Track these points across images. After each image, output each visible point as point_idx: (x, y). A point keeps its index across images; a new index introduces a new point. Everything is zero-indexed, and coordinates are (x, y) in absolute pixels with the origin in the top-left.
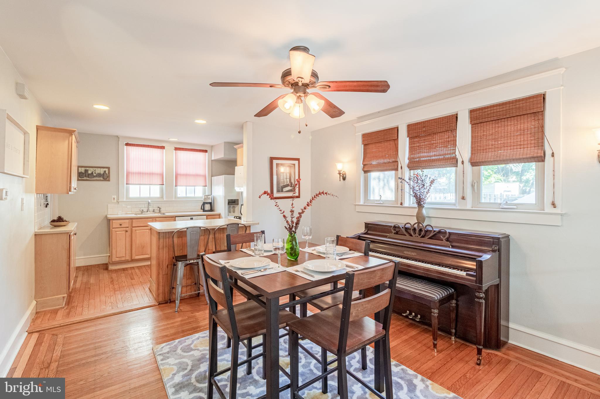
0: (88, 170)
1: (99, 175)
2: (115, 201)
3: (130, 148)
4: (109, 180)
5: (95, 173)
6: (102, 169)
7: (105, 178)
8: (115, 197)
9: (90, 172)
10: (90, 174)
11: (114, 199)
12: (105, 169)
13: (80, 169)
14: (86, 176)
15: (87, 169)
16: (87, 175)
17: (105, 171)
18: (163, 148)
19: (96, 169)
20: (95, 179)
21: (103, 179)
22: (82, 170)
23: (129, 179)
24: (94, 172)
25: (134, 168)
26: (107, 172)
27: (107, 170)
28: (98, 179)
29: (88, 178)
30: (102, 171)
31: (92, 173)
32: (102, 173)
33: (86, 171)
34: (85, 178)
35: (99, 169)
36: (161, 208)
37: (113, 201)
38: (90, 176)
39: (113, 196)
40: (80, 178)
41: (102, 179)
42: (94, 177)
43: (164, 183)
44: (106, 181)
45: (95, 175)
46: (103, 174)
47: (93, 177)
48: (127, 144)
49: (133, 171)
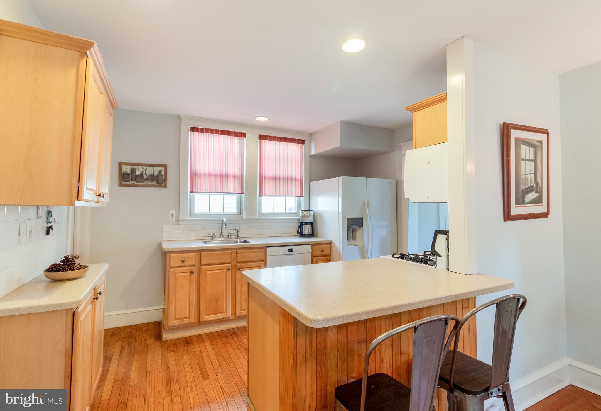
0: (136, 169)
1: (152, 178)
2: (174, 219)
3: (197, 135)
4: (166, 186)
5: (146, 174)
6: (155, 168)
7: (161, 182)
8: (174, 212)
9: (138, 173)
10: (138, 176)
11: (172, 216)
12: (160, 169)
13: (123, 168)
14: (132, 180)
15: (135, 167)
16: (134, 177)
17: (160, 172)
18: (243, 135)
19: (147, 167)
20: (145, 183)
21: (157, 184)
22: (126, 169)
23: (194, 184)
24: (144, 173)
25: (202, 167)
26: (163, 173)
27: (163, 169)
28: (150, 183)
29: (135, 183)
30: (155, 171)
31: (142, 174)
32: (156, 174)
33: (133, 171)
34: (131, 182)
35: (152, 168)
36: (239, 231)
37: (171, 219)
38: (138, 179)
39: (171, 212)
40: (123, 183)
41: (155, 183)
42: (145, 180)
43: (244, 192)
44: (161, 187)
45: (145, 177)
46: (158, 175)
47: (143, 180)
48: (193, 129)
49: (200, 172)
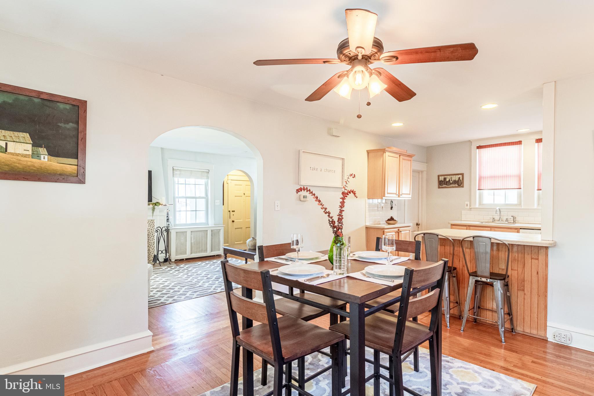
0: (446, 178)
1: (455, 182)
2: (468, 207)
3: (483, 150)
4: (463, 187)
5: (451, 180)
6: (457, 176)
7: (460, 184)
8: (468, 203)
9: (447, 180)
10: (447, 182)
11: (467, 205)
12: (459, 176)
13: (440, 177)
14: (445, 185)
15: (446, 177)
16: (445, 183)
17: (459, 178)
18: (520, 143)
19: (452, 176)
20: (451, 186)
21: (457, 186)
22: (442, 178)
23: (481, 184)
24: (450, 180)
25: (486, 173)
26: (461, 179)
27: (461, 176)
28: (453, 185)
29: (446, 186)
30: (456, 178)
31: (449, 180)
32: (457, 179)
33: (445, 179)
34: (444, 186)
35: (455, 176)
36: (515, 218)
37: (466, 207)
38: (447, 184)
39: (466, 203)
40: (440, 186)
41: (457, 185)
42: (451, 184)
43: (522, 187)
44: (460, 187)
45: (451, 182)
46: (458, 180)
47: (450, 184)
48: (478, 147)
49: (484, 176)
